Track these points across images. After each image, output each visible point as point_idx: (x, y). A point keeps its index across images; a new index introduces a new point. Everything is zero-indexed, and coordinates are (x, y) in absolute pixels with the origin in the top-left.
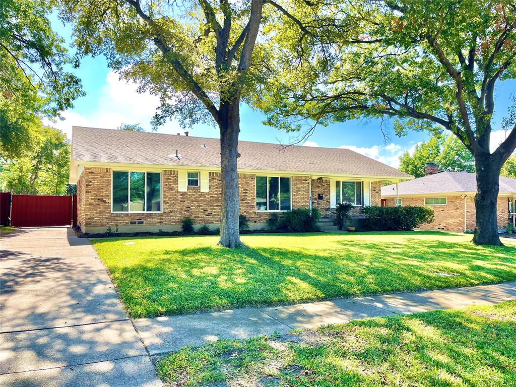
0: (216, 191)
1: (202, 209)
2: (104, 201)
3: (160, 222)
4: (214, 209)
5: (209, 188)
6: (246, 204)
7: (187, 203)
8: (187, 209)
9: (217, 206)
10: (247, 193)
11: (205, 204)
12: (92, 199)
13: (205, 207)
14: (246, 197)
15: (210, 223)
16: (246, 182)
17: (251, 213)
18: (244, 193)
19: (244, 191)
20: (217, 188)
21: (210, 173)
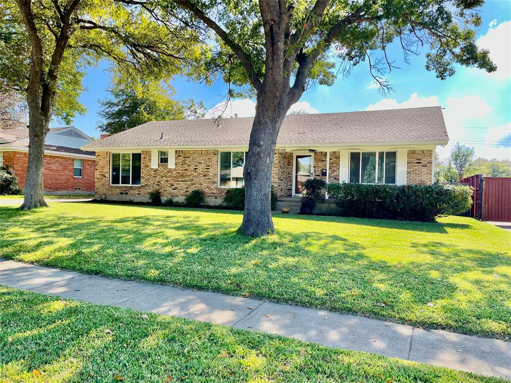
0: (181, 167)
1: (170, 184)
2: (105, 176)
3: (138, 194)
4: (179, 184)
5: (176, 164)
6: (208, 180)
7: (158, 179)
8: (157, 184)
9: (182, 181)
10: (209, 169)
11: (172, 180)
12: (99, 175)
13: (172, 182)
14: (208, 173)
15: (175, 196)
16: (208, 159)
17: (212, 189)
18: (206, 169)
19: (207, 167)
20: (182, 164)
21: (176, 151)
